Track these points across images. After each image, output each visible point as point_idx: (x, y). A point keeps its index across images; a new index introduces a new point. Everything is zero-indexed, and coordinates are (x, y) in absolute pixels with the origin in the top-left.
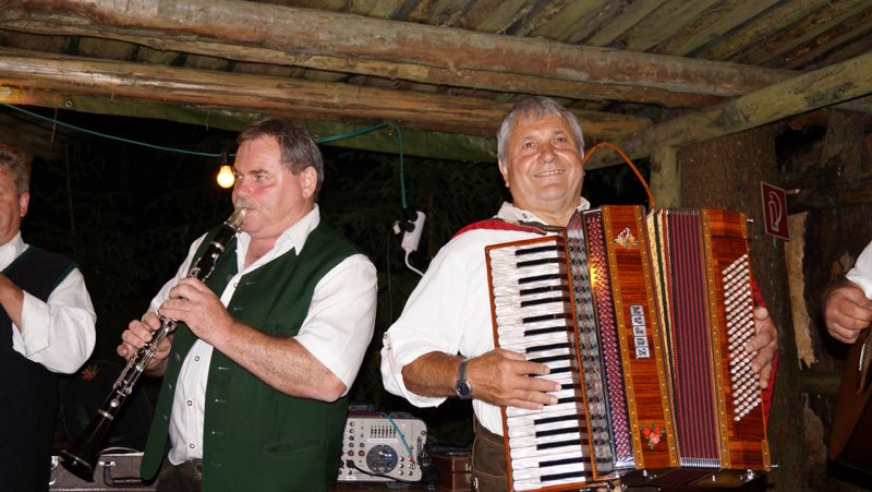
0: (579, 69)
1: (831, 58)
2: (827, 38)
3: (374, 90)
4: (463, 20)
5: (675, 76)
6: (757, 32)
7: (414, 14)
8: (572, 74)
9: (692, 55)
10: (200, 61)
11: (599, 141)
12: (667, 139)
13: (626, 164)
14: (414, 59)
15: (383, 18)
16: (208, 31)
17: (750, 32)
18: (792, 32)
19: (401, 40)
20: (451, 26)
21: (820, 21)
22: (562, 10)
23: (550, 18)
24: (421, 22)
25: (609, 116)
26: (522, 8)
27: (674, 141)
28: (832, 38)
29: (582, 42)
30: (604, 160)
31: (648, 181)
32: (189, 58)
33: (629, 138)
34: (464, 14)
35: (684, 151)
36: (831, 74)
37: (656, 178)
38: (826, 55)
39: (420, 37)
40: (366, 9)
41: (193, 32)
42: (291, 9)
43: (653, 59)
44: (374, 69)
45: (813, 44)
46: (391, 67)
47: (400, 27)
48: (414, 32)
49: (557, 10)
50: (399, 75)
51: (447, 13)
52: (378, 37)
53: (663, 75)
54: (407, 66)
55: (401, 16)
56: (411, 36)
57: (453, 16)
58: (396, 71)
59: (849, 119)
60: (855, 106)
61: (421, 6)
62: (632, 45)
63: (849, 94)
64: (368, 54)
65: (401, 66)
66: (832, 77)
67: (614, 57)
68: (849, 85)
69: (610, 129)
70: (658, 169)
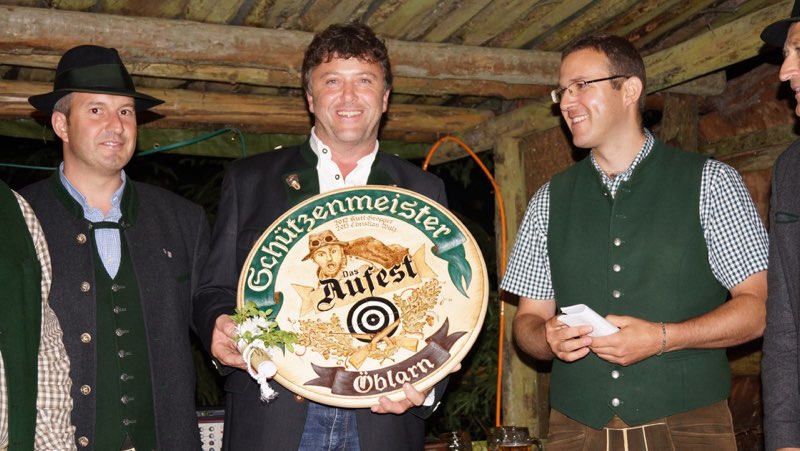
0: (418, 66)
1: (661, 44)
2: (655, 25)
3: (214, 95)
4: (300, 22)
5: (511, 68)
6: (587, 22)
7: (251, 19)
8: (411, 71)
9: (527, 47)
10: (34, 74)
11: (443, 135)
12: (508, 130)
13: (470, 157)
14: (254, 63)
15: (220, 23)
16: (43, 44)
17: (581, 23)
18: (622, 21)
19: (239, 45)
20: (289, 29)
21: (646, 10)
22: (397, 8)
23: (386, 17)
24: (259, 26)
25: (451, 110)
26: (357, 8)
27: (516, 132)
28: (660, 25)
29: (419, 39)
30: (448, 155)
31: (492, 172)
32: (22, 71)
33: (472, 131)
34: (301, 16)
35: (526, 141)
36: (660, 60)
37: (500, 169)
38: (656, 41)
39: (258, 41)
40: (202, 15)
41: (27, 45)
42: (127, 18)
43: (489, 52)
44: (214, 75)
45: (642, 32)
46: (230, 71)
47: (238, 32)
48: (252, 36)
49: (393, 9)
50: (240, 79)
51: (284, 16)
52: (216, 42)
53: (499, 68)
54: (247, 69)
55: (238, 20)
56: (249, 40)
57: (290, 19)
58: (235, 75)
59: (684, 102)
60: (687, 89)
61: (258, 10)
62: (469, 39)
63: (678, 78)
64: (208, 60)
65: (240, 70)
66: (661, 63)
67: (451, 52)
68: (677, 70)
69: (453, 123)
70: (502, 160)
